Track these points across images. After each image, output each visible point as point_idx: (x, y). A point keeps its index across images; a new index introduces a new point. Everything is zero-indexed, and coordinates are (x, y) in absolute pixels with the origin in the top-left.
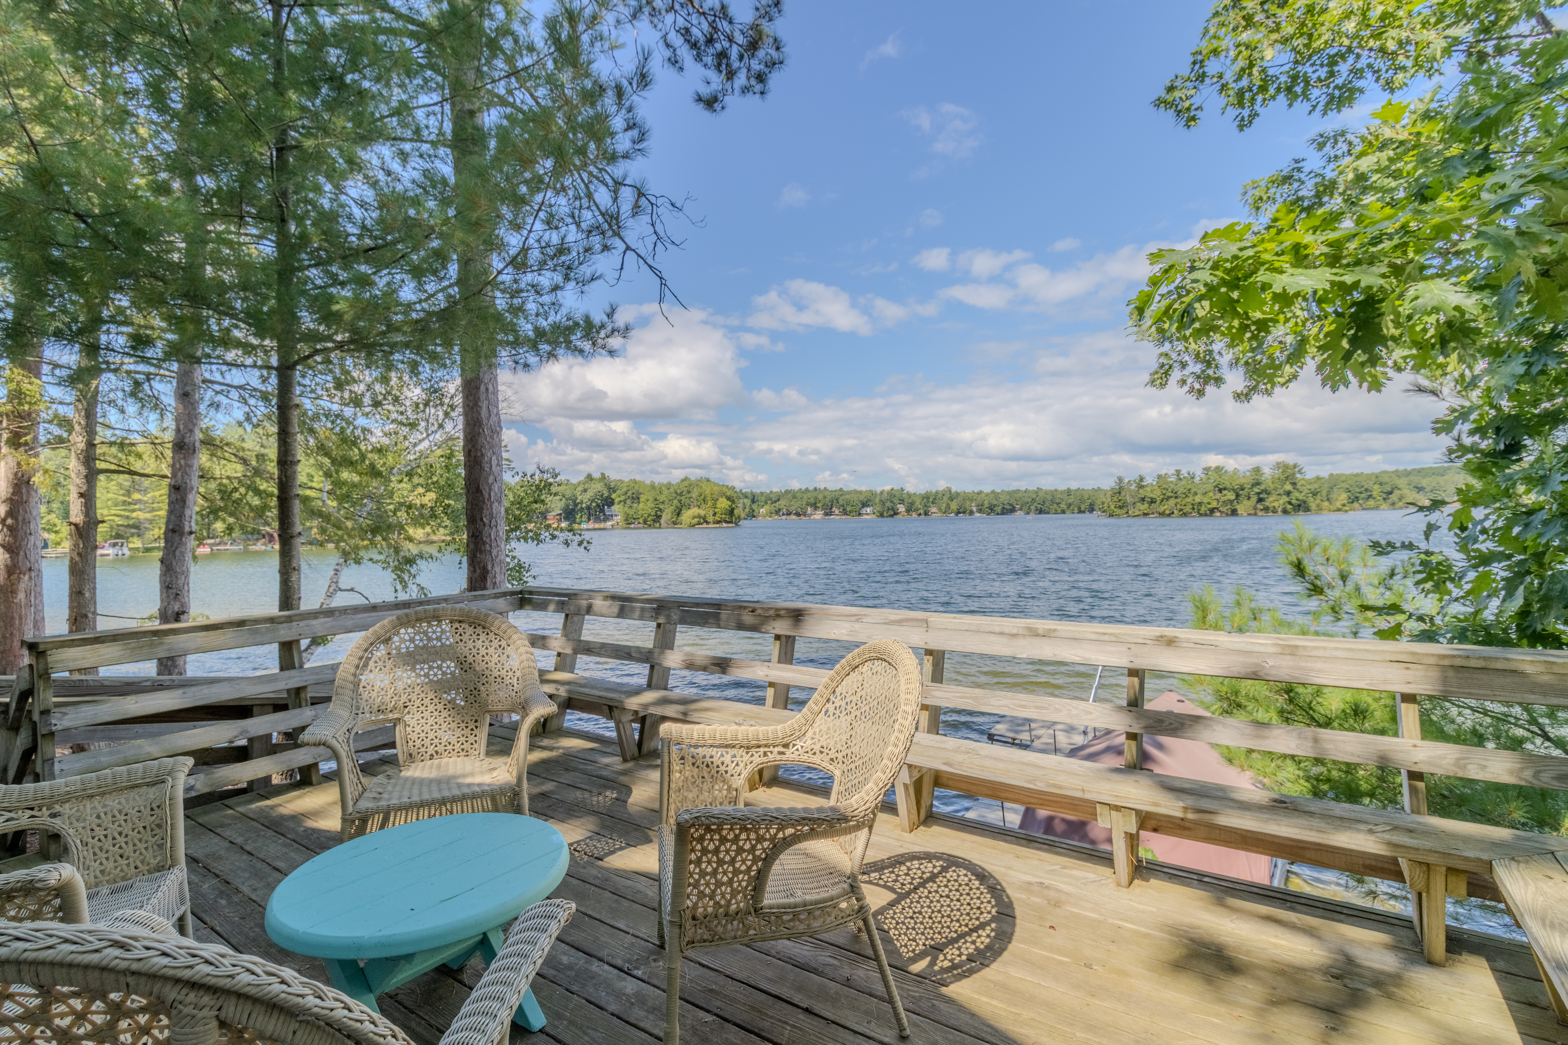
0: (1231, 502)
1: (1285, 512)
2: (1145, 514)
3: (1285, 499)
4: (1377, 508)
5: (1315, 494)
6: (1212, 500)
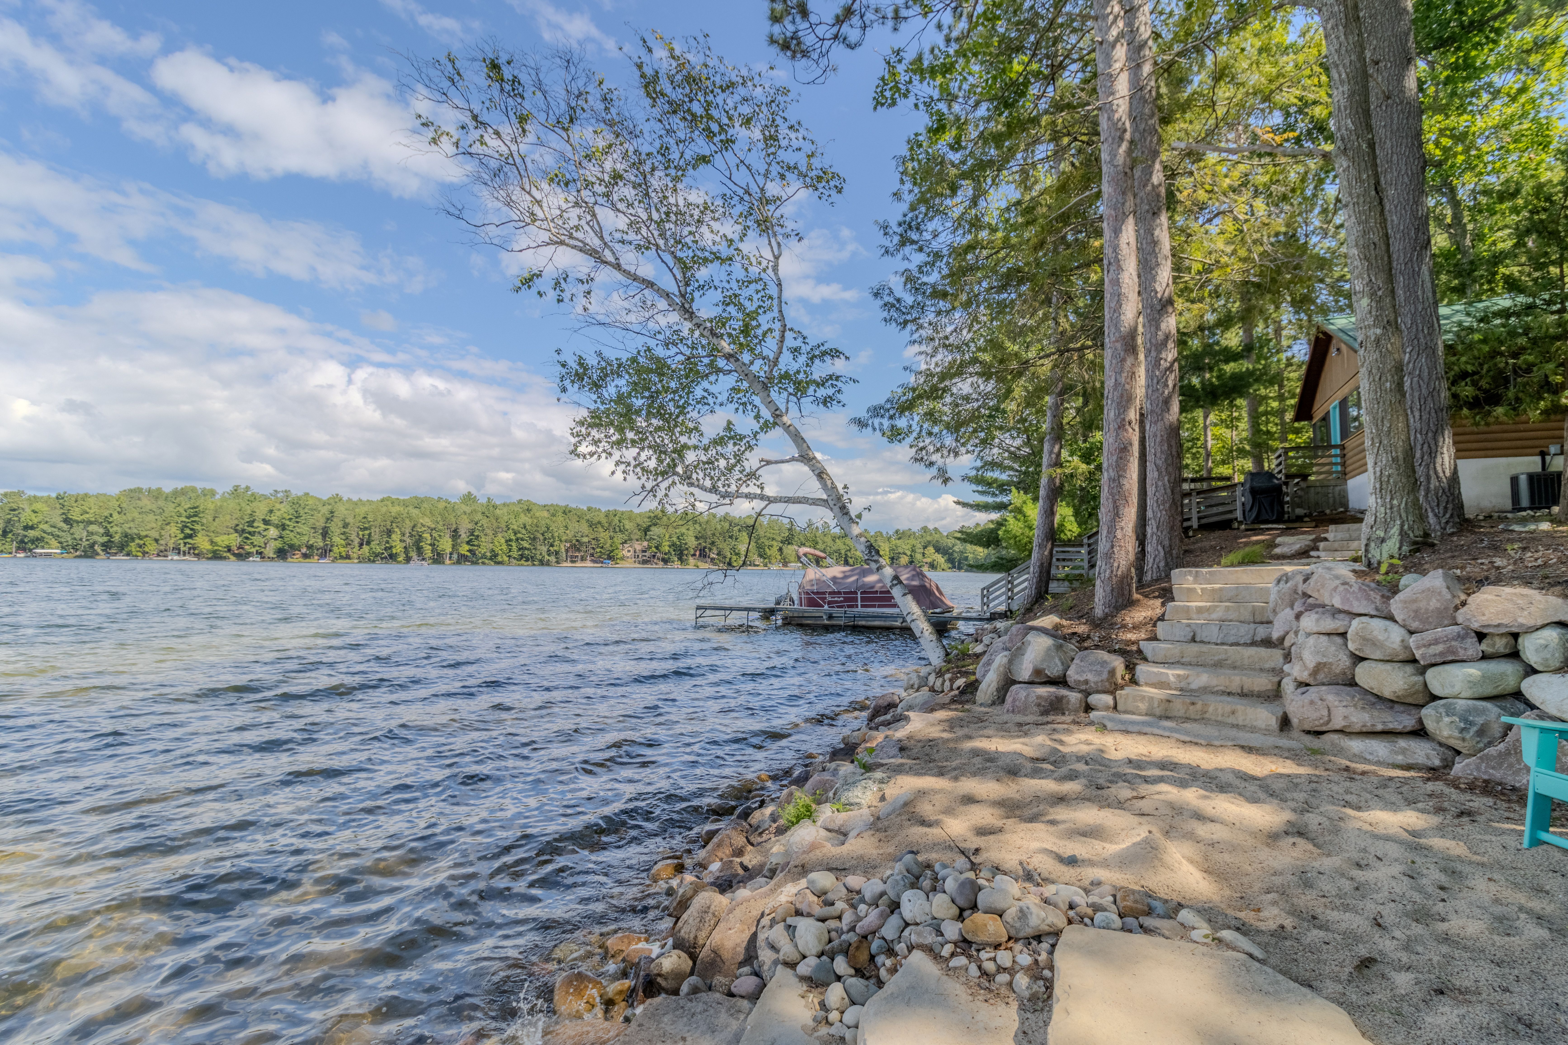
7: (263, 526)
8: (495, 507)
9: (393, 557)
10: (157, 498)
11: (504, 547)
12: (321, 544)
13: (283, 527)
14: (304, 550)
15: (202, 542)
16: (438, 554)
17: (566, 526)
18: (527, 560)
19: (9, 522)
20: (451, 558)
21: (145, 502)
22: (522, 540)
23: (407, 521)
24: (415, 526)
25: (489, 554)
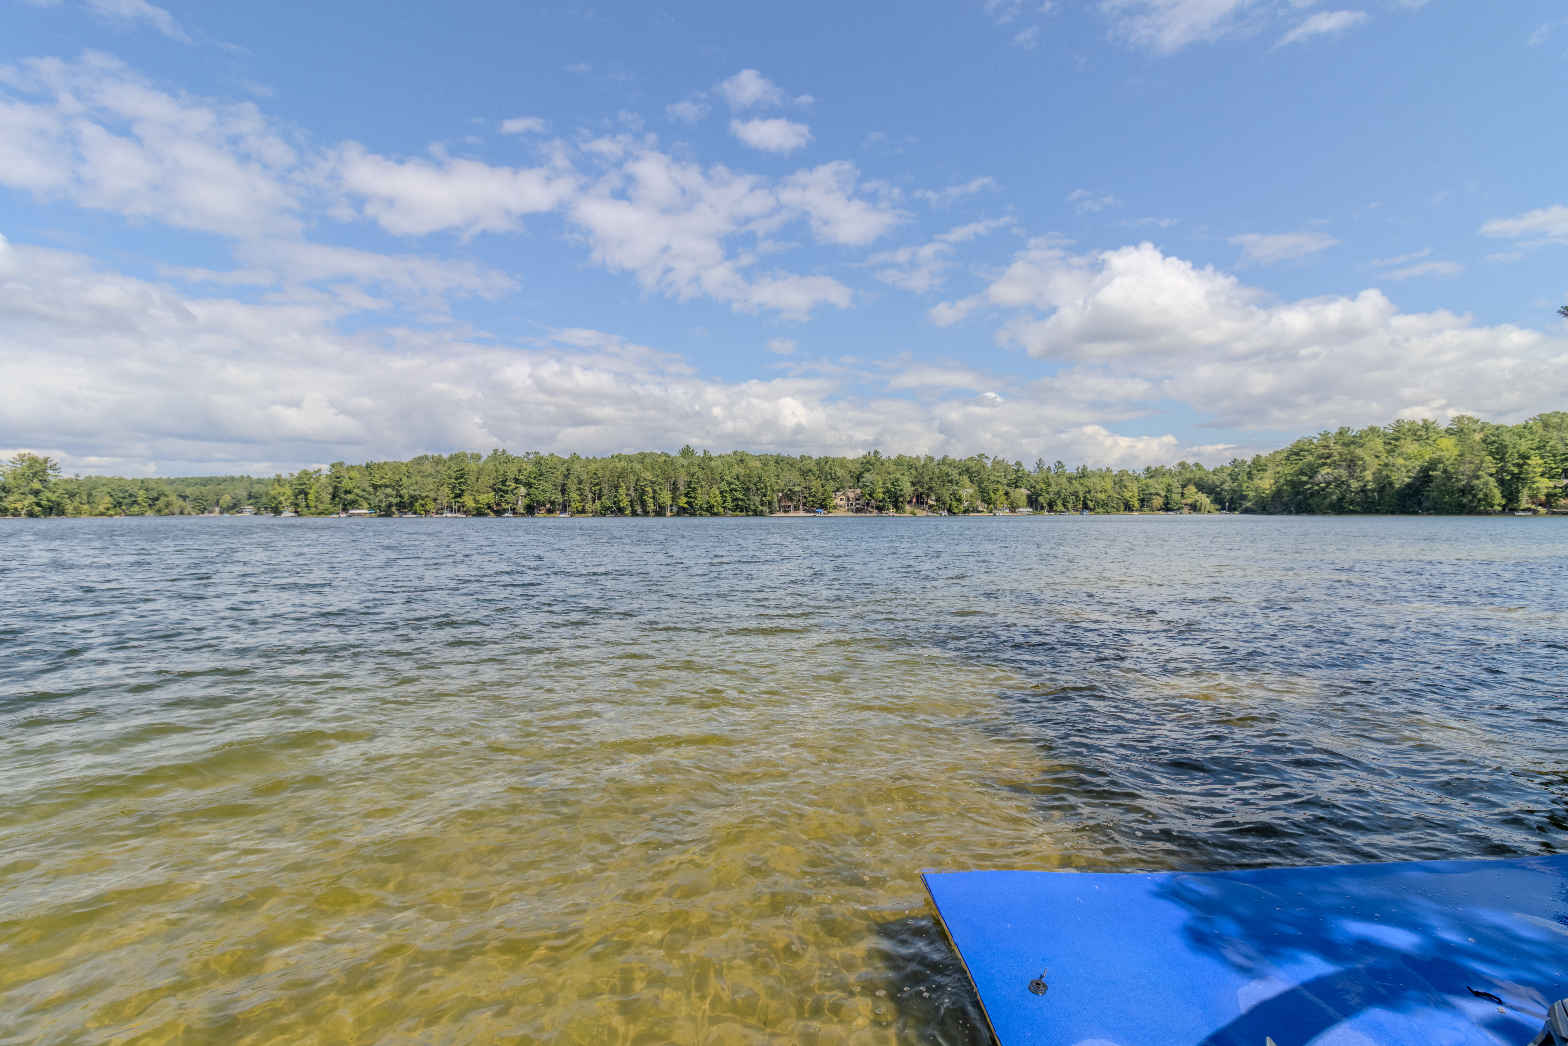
4: (142, 514)
5: (72, 495)
7: (513, 485)
8: (710, 459)
9: (620, 511)
10: (437, 463)
11: (719, 499)
12: (561, 500)
13: (529, 485)
14: (548, 506)
15: (468, 501)
16: (660, 507)
17: (777, 476)
18: (741, 511)
19: (336, 488)
20: (671, 510)
21: (428, 468)
22: (736, 491)
23: (631, 476)
24: (638, 480)
25: (705, 506)
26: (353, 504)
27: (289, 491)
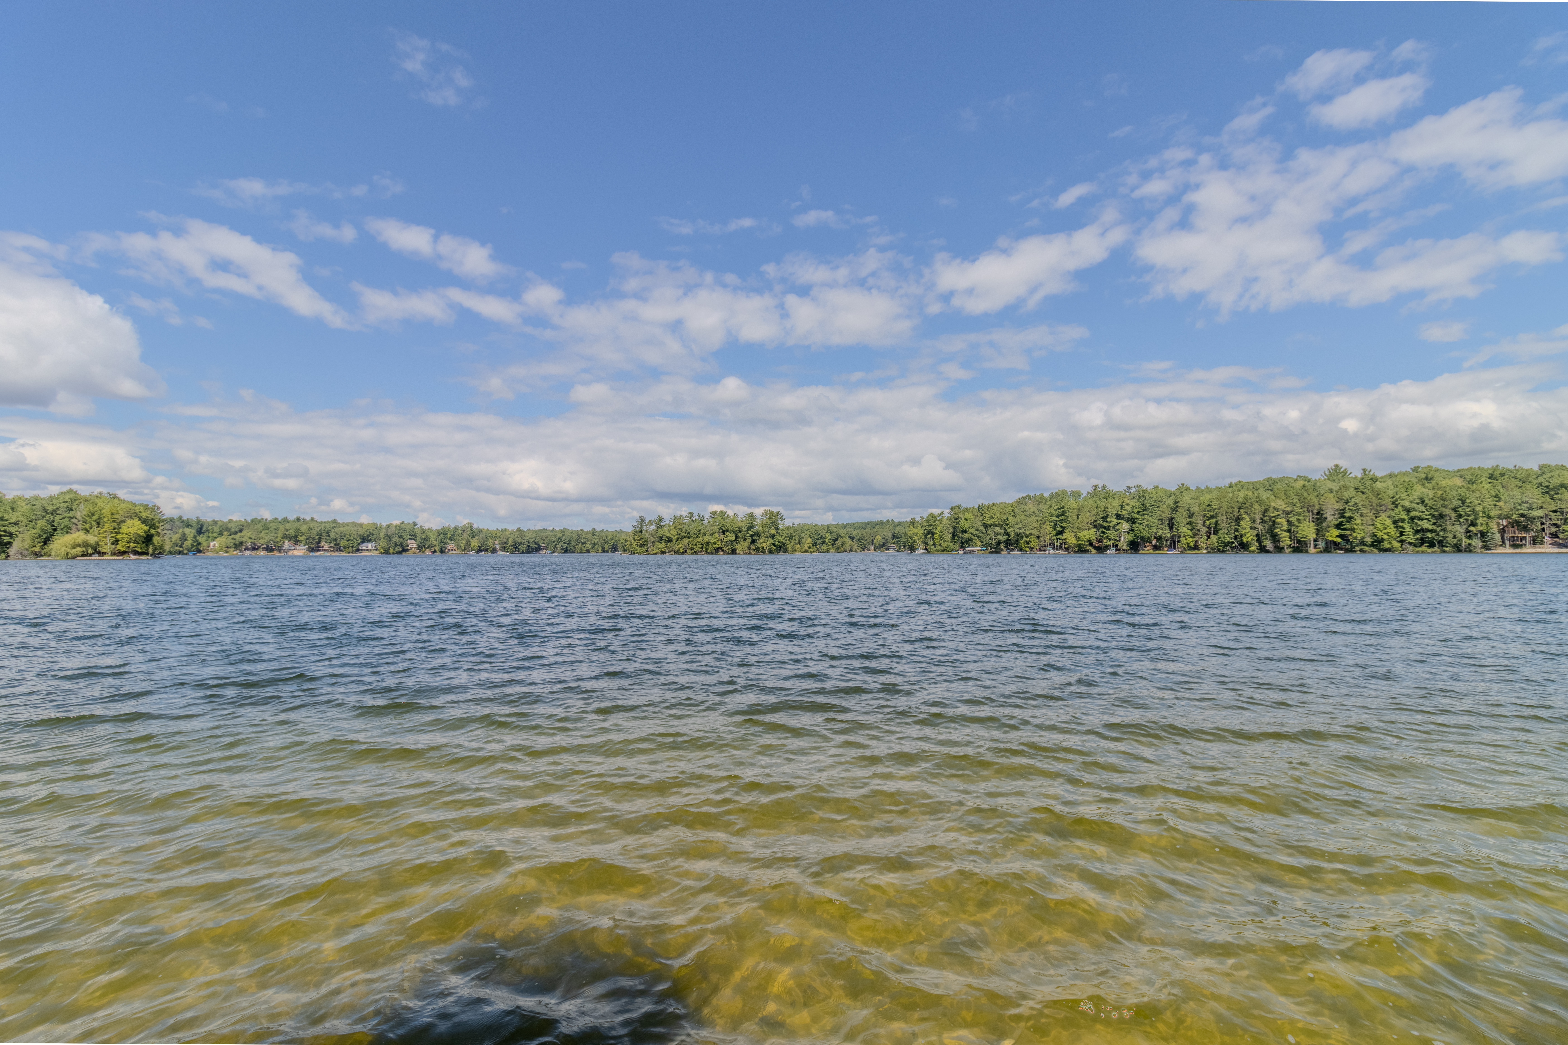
0: (732, 542)
1: (770, 552)
2: (663, 553)
3: (770, 541)
4: (828, 551)
5: (791, 538)
6: (717, 540)
7: (1115, 521)
8: (1374, 480)
9: (1244, 547)
11: (1392, 530)
12: (1169, 535)
13: (1132, 521)
14: (1154, 542)
15: (1069, 537)
16: (1299, 541)
17: (1496, 496)
18: (1432, 545)
19: (955, 528)
20: (1315, 546)
21: (1031, 507)
22: (1420, 519)
23: (1256, 506)
24: (1266, 510)
25: (1369, 540)
26: (969, 542)
27: (920, 532)
